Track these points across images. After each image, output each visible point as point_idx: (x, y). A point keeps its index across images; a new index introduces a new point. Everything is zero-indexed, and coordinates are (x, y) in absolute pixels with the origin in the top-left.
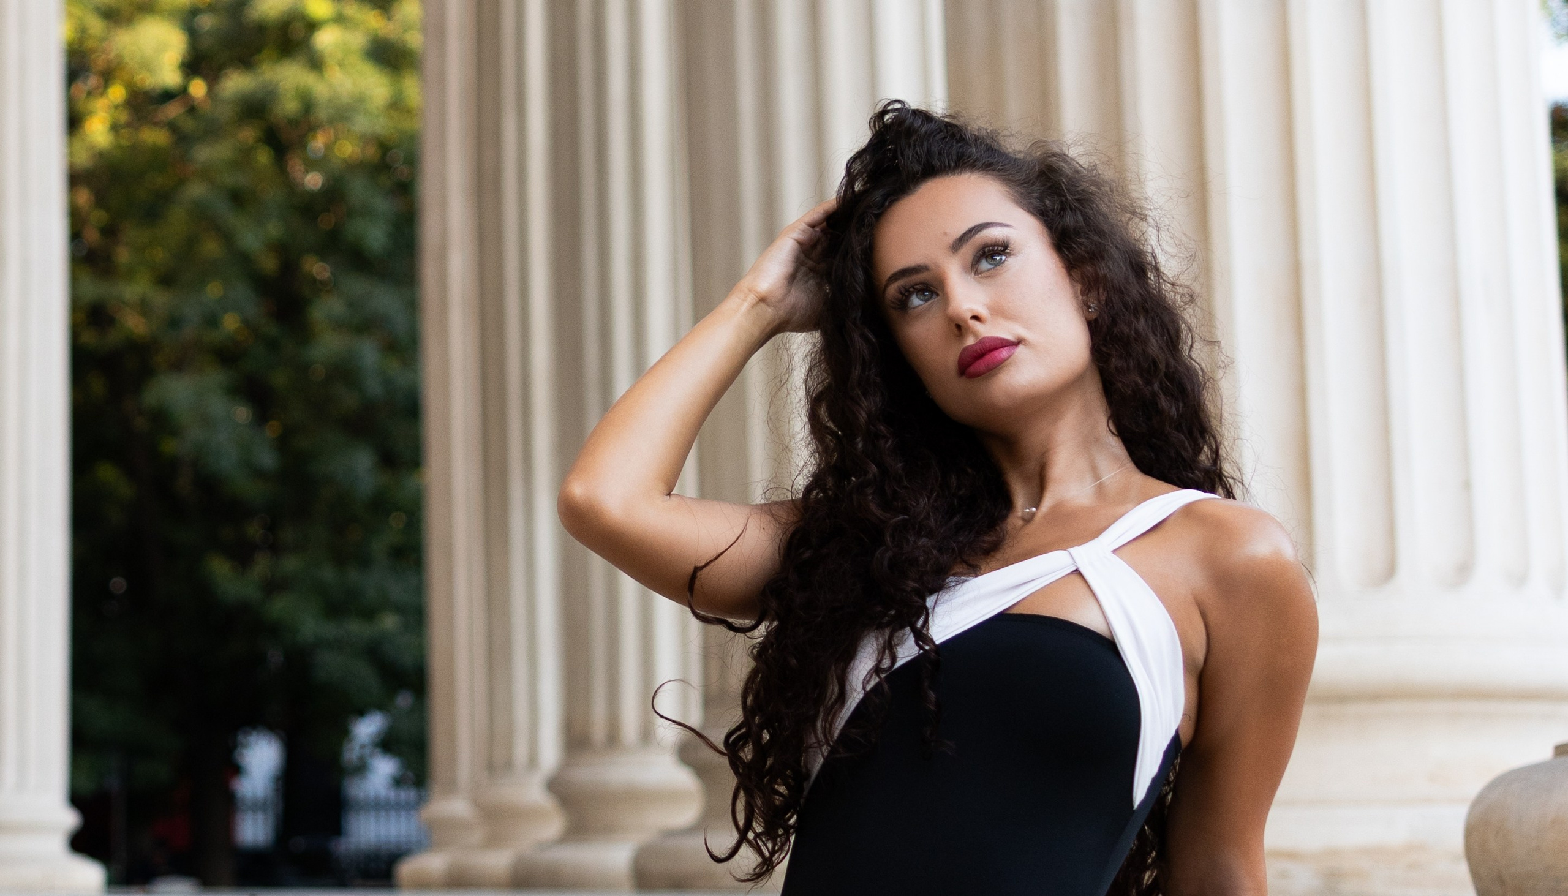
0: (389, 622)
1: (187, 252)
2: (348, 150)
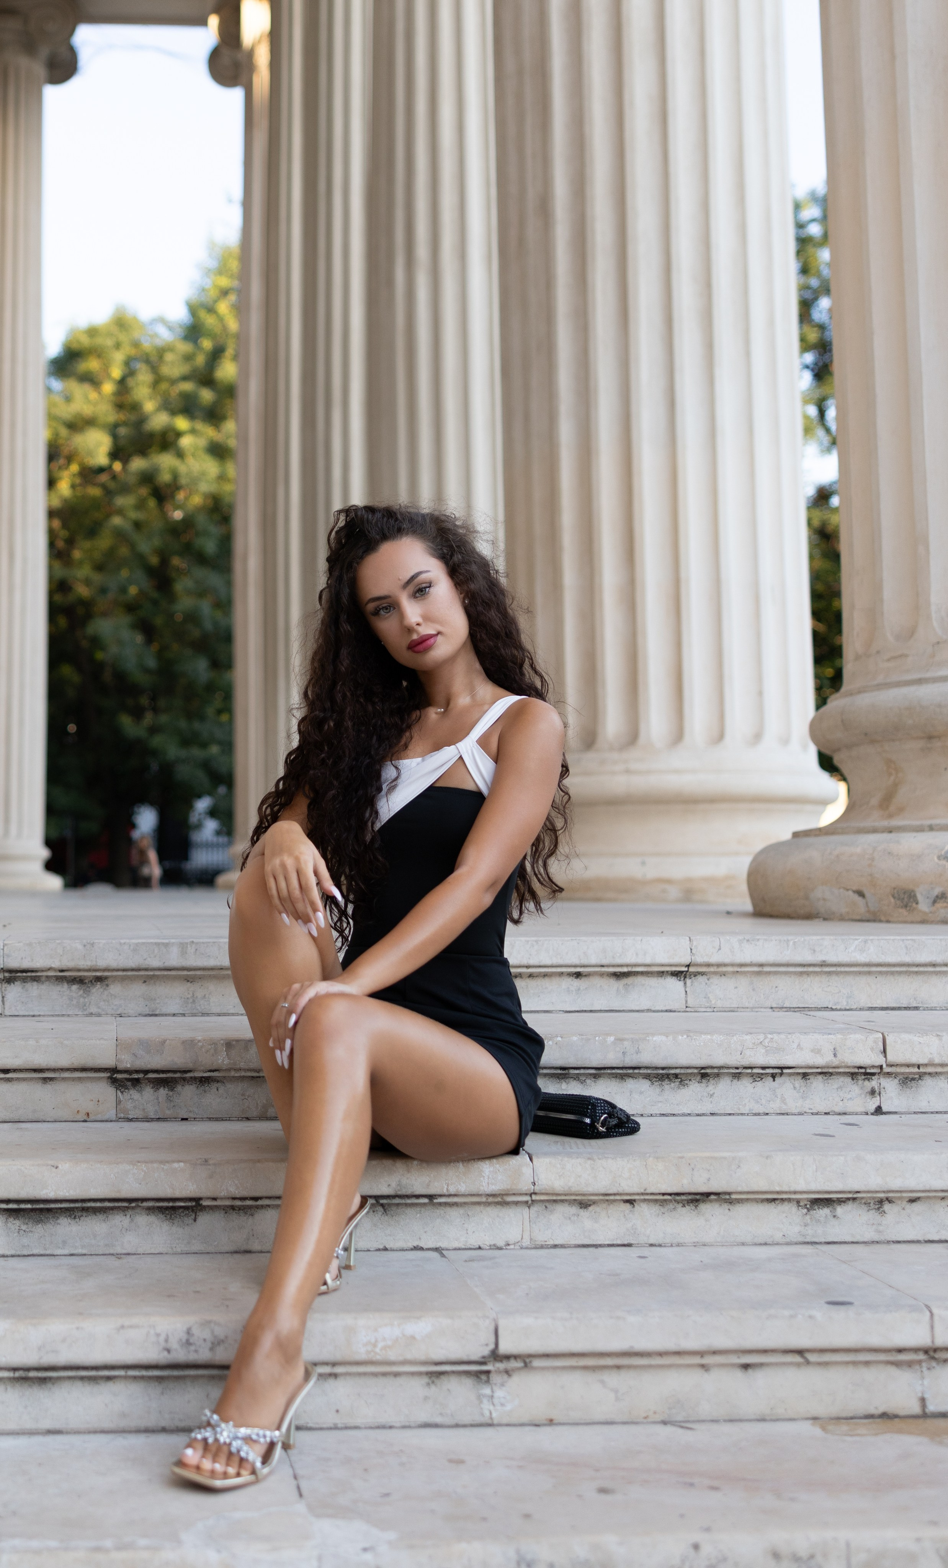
1: (111, 553)
2: (197, 500)
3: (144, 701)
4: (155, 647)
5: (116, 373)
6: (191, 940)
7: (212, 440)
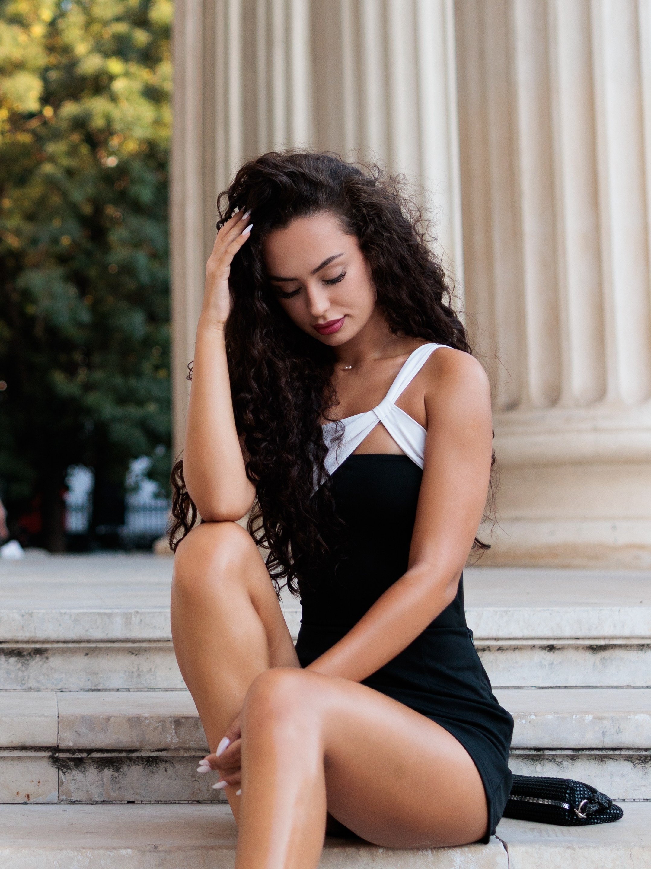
0: (152, 408)
1: (42, 202)
2: (131, 146)
3: (78, 357)
4: (88, 300)
5: (47, 14)
6: (136, 610)
7: (147, 83)
